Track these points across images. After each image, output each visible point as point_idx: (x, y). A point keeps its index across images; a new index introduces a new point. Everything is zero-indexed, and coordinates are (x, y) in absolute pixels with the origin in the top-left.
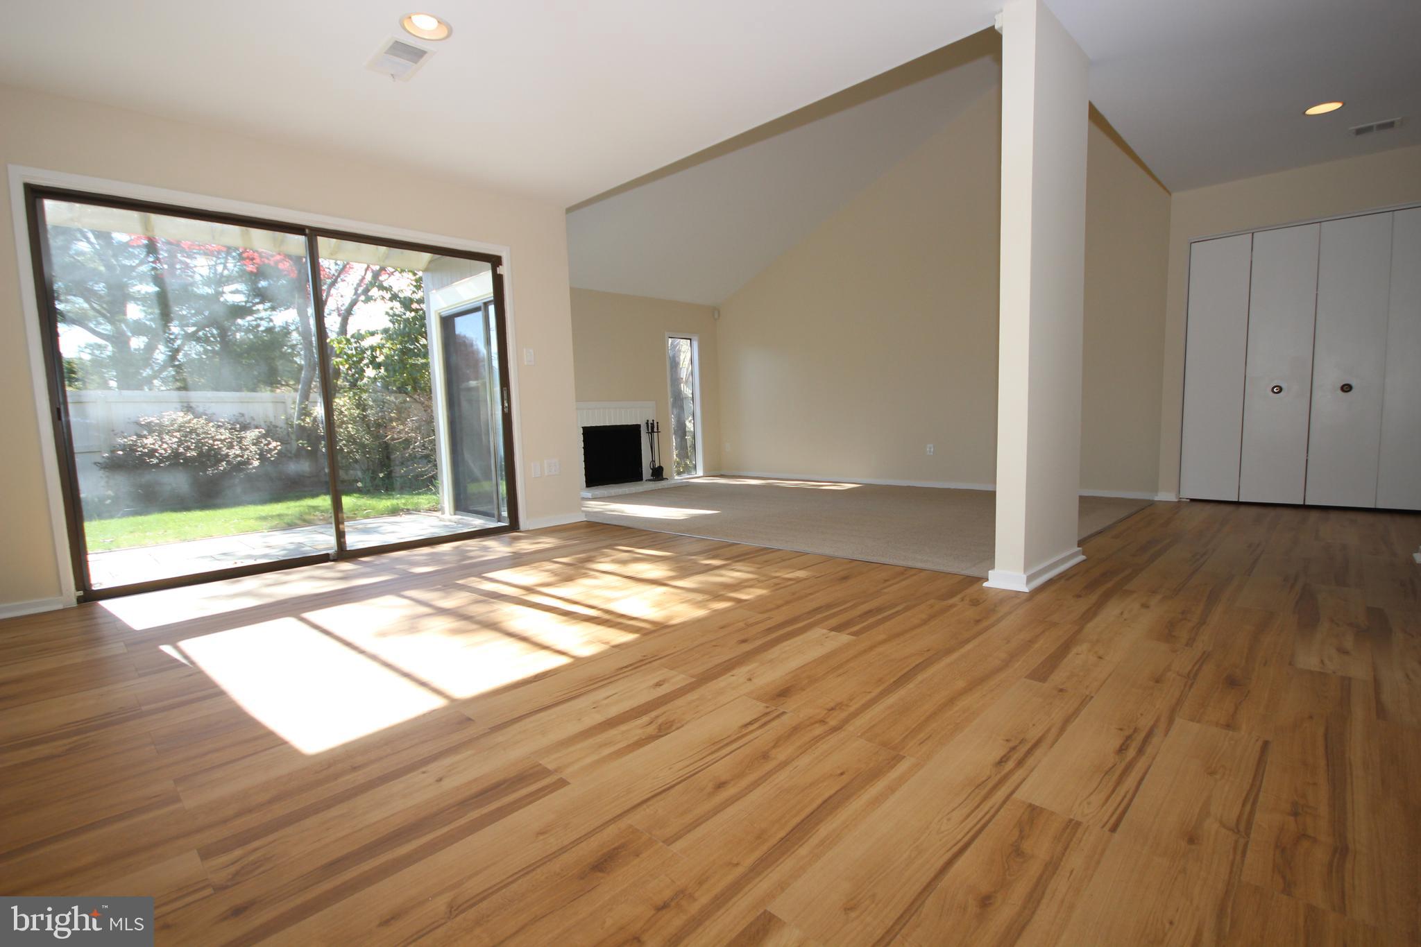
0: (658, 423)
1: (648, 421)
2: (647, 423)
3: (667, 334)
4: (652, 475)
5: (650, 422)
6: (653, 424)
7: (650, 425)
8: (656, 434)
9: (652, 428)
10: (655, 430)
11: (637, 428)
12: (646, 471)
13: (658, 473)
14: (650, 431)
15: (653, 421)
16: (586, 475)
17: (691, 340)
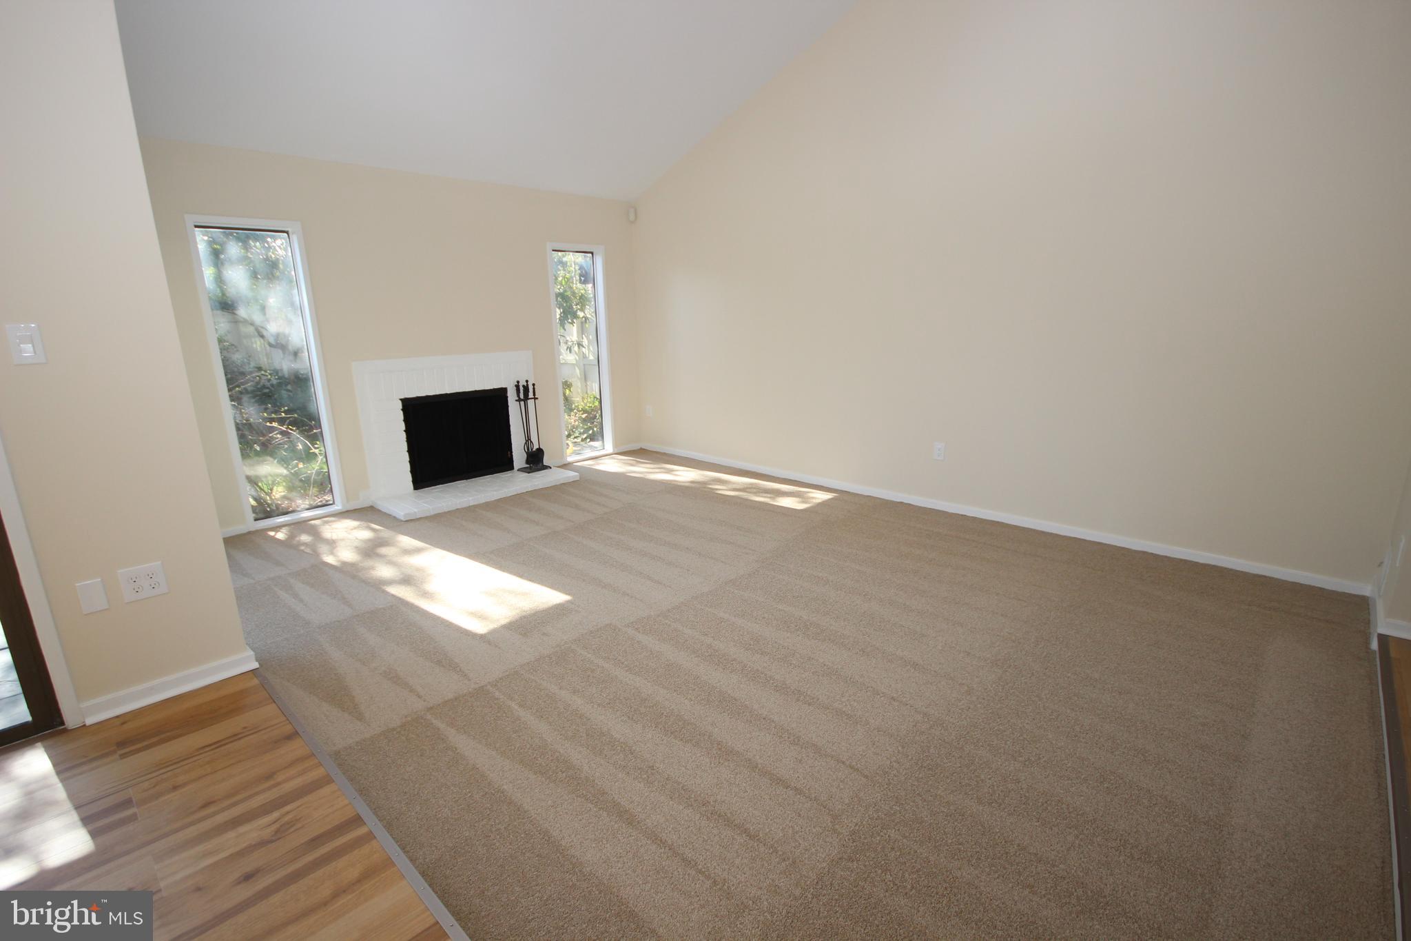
0: (534, 385)
1: (518, 382)
2: (517, 387)
3: (549, 246)
4: (527, 462)
5: (522, 383)
6: (526, 389)
7: (521, 389)
8: (531, 403)
9: (525, 393)
10: (531, 395)
11: (501, 394)
12: (519, 456)
13: (535, 460)
14: (522, 396)
15: (527, 381)
16: (412, 472)
17: (592, 253)
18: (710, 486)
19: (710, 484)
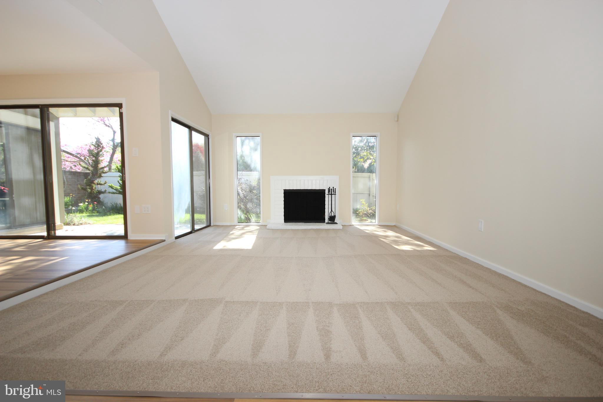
0: (335, 189)
2: (329, 189)
4: (330, 220)
8: (333, 196)
11: (323, 191)
12: (327, 217)
14: (330, 193)
15: (333, 187)
17: (376, 136)
18: (380, 239)
19: (381, 238)
